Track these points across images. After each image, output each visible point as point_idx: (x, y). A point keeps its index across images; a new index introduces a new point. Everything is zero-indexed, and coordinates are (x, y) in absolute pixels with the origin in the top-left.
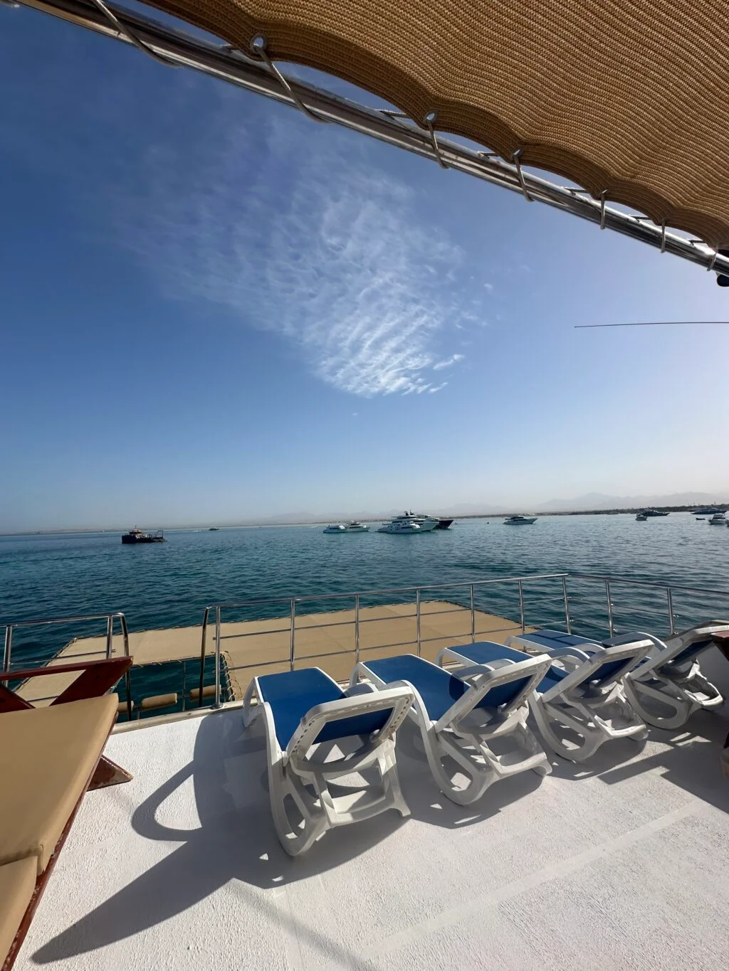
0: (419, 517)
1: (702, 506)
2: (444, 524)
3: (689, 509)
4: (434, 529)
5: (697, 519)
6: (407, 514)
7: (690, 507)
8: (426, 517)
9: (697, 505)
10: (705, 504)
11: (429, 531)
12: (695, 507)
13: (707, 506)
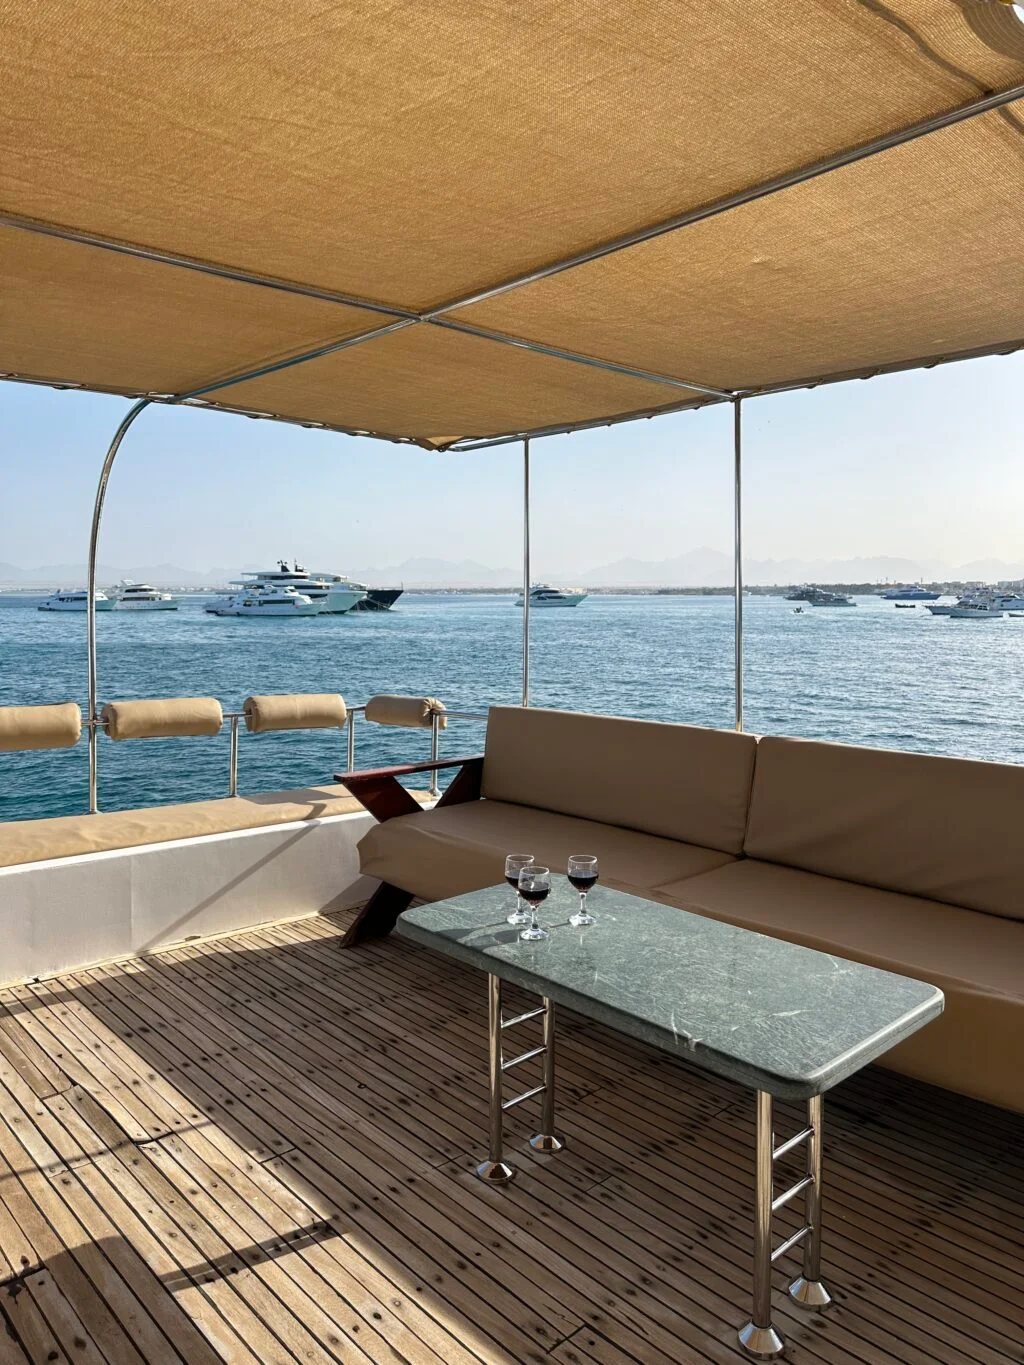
0: (318, 579)
1: (900, 585)
2: (382, 599)
3: (877, 591)
4: (354, 608)
5: (897, 606)
6: (284, 569)
7: (879, 586)
8: (336, 579)
9: (892, 583)
10: (904, 583)
11: (342, 613)
12: (887, 586)
13: (908, 585)
